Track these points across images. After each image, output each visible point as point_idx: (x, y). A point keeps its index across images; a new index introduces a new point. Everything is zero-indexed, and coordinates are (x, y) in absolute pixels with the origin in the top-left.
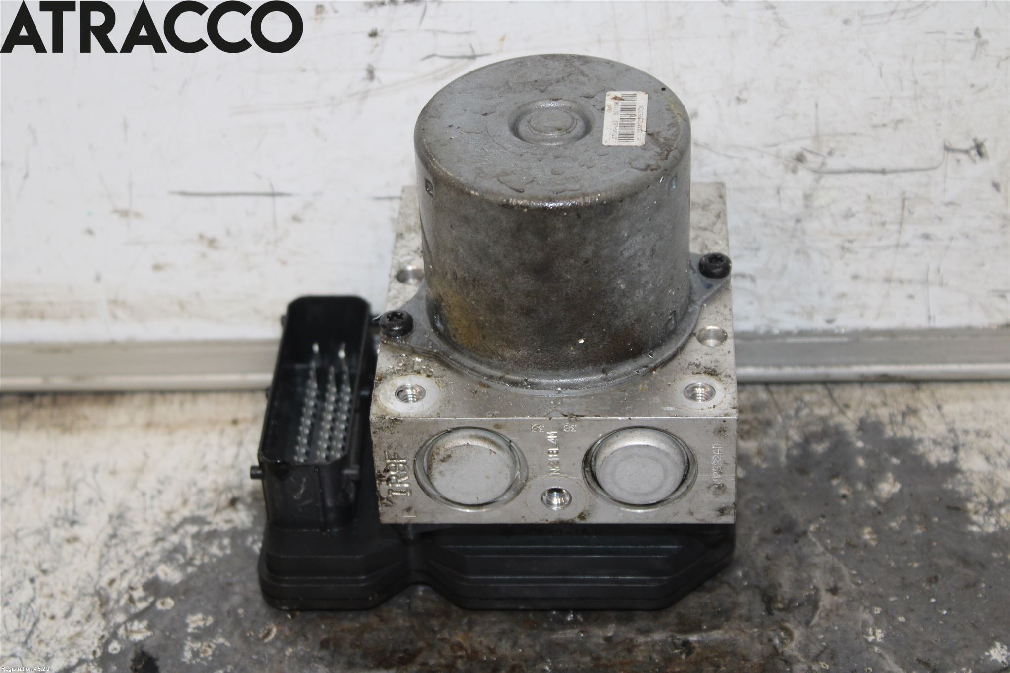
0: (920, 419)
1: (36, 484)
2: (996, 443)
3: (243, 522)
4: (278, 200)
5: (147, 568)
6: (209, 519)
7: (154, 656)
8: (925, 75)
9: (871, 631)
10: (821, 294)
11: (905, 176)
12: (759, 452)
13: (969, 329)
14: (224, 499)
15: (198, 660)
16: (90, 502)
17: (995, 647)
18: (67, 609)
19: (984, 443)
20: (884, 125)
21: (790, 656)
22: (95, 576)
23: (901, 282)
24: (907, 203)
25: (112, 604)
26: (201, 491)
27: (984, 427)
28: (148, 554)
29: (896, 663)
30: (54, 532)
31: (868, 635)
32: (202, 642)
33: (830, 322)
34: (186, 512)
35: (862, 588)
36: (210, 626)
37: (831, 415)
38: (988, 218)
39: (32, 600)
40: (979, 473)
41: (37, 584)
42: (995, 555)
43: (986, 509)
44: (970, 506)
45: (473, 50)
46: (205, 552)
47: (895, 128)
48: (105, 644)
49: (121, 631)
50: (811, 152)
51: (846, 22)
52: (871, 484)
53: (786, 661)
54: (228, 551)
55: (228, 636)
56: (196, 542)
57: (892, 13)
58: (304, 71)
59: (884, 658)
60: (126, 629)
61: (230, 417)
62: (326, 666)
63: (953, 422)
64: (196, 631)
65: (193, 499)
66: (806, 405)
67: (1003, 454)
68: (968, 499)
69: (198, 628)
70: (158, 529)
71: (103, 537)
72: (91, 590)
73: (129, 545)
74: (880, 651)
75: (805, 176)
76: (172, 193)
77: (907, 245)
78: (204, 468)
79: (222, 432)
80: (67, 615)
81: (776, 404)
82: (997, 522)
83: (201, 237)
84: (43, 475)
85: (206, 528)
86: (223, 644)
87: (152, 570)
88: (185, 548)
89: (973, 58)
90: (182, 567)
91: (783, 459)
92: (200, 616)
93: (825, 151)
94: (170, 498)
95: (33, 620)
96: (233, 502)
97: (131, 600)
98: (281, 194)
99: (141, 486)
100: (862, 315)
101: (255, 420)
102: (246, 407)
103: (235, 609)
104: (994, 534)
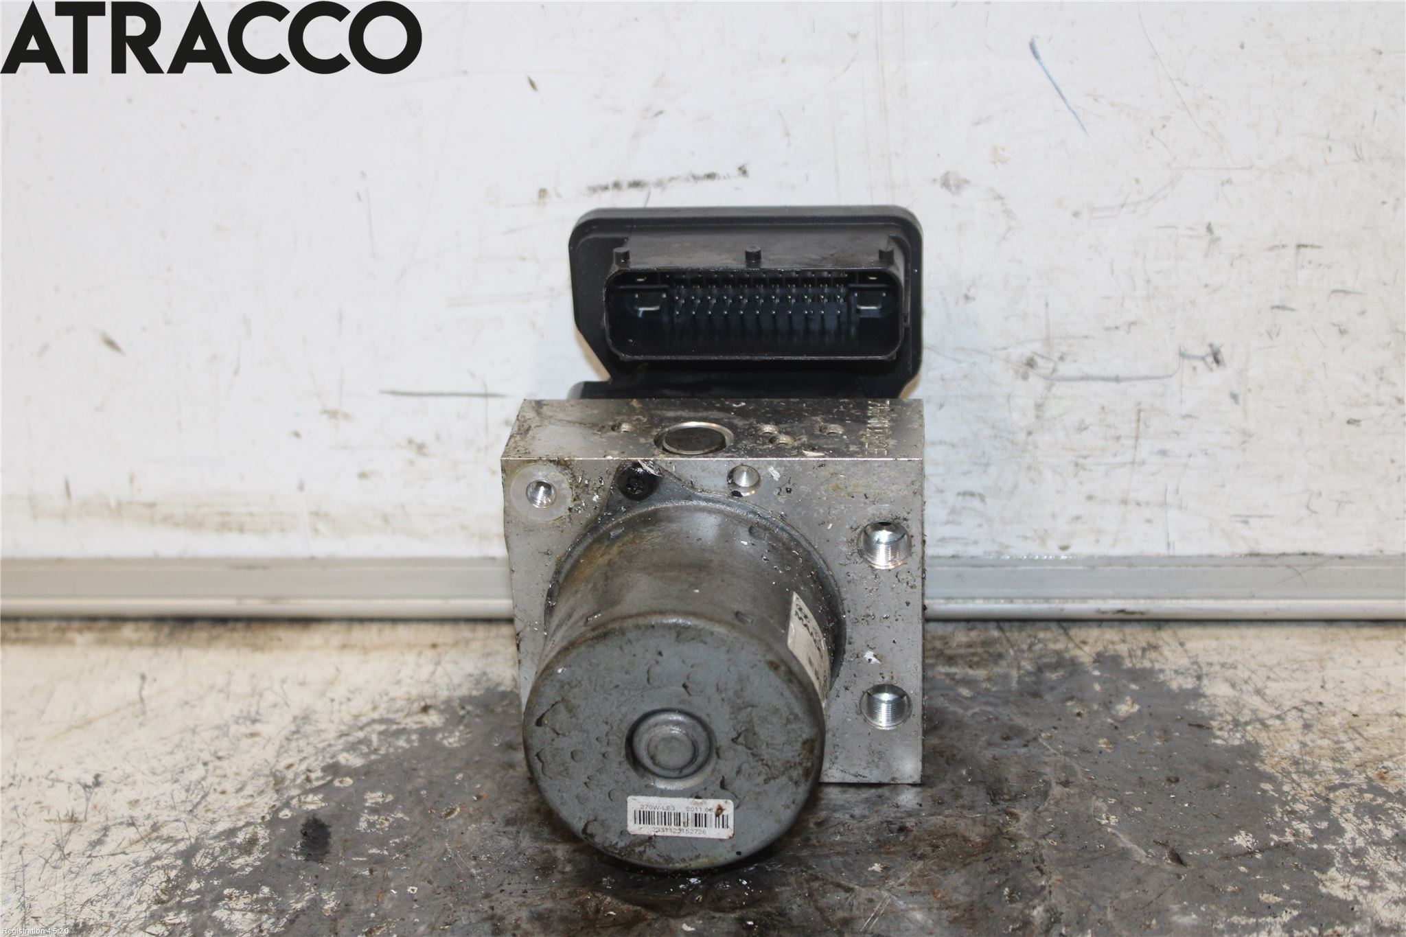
0: (1161, 654)
1: (221, 691)
2: (1242, 673)
3: (434, 723)
4: (491, 401)
5: (328, 755)
6: (398, 720)
7: (326, 823)
8: (1158, 273)
9: (1104, 816)
10: (1054, 516)
11: (1140, 384)
12: (989, 679)
13: (1211, 556)
14: (416, 706)
15: (374, 829)
16: (275, 705)
17: (1239, 833)
18: (239, 786)
19: (1229, 673)
20: (1117, 328)
21: (1015, 835)
22: (273, 761)
23: (1138, 504)
24: (1142, 414)
25: (287, 783)
26: (393, 699)
27: (1230, 660)
28: (330, 745)
29: (1131, 840)
30: (234, 729)
31: (1101, 817)
32: (379, 816)
33: (1064, 548)
34: (376, 715)
35: (1095, 782)
36: (389, 802)
37: (1067, 649)
38: (1228, 432)
39: (204, 779)
40: (1223, 697)
41: (211, 767)
42: (1241, 763)
43: (1231, 727)
44: (1214, 723)
46: (391, 744)
47: (1128, 332)
48: (275, 811)
49: (294, 802)
51: (1076, 214)
52: (1107, 705)
53: (1010, 840)
54: (416, 744)
55: (407, 812)
56: (382, 737)
57: (1122, 206)
58: (524, 259)
59: (1117, 837)
60: (300, 800)
61: (429, 642)
62: (510, 839)
63: (1197, 656)
64: (374, 805)
65: (383, 705)
66: (1040, 641)
67: (1250, 682)
68: (1212, 718)
69: (377, 803)
70: (343, 728)
71: (285, 733)
72: (267, 771)
73: (312, 739)
74: (1114, 831)
75: (1036, 383)
76: (383, 392)
77: (1143, 463)
78: (398, 682)
79: (420, 653)
80: (239, 791)
81: (1008, 640)
82: (1243, 737)
83: (410, 442)
84: (229, 684)
85: (395, 727)
86: (402, 818)
87: (333, 756)
88: (370, 741)
89: (1206, 255)
90: (365, 755)
91: (1014, 685)
92: (380, 794)
93: (1056, 355)
94: (360, 705)
95: (202, 794)
96: (425, 709)
97: (308, 780)
98: (494, 395)
99: (330, 695)
100: (1097, 541)
101: (456, 644)
102: (445, 634)
103: (418, 790)
104: (1240, 747)
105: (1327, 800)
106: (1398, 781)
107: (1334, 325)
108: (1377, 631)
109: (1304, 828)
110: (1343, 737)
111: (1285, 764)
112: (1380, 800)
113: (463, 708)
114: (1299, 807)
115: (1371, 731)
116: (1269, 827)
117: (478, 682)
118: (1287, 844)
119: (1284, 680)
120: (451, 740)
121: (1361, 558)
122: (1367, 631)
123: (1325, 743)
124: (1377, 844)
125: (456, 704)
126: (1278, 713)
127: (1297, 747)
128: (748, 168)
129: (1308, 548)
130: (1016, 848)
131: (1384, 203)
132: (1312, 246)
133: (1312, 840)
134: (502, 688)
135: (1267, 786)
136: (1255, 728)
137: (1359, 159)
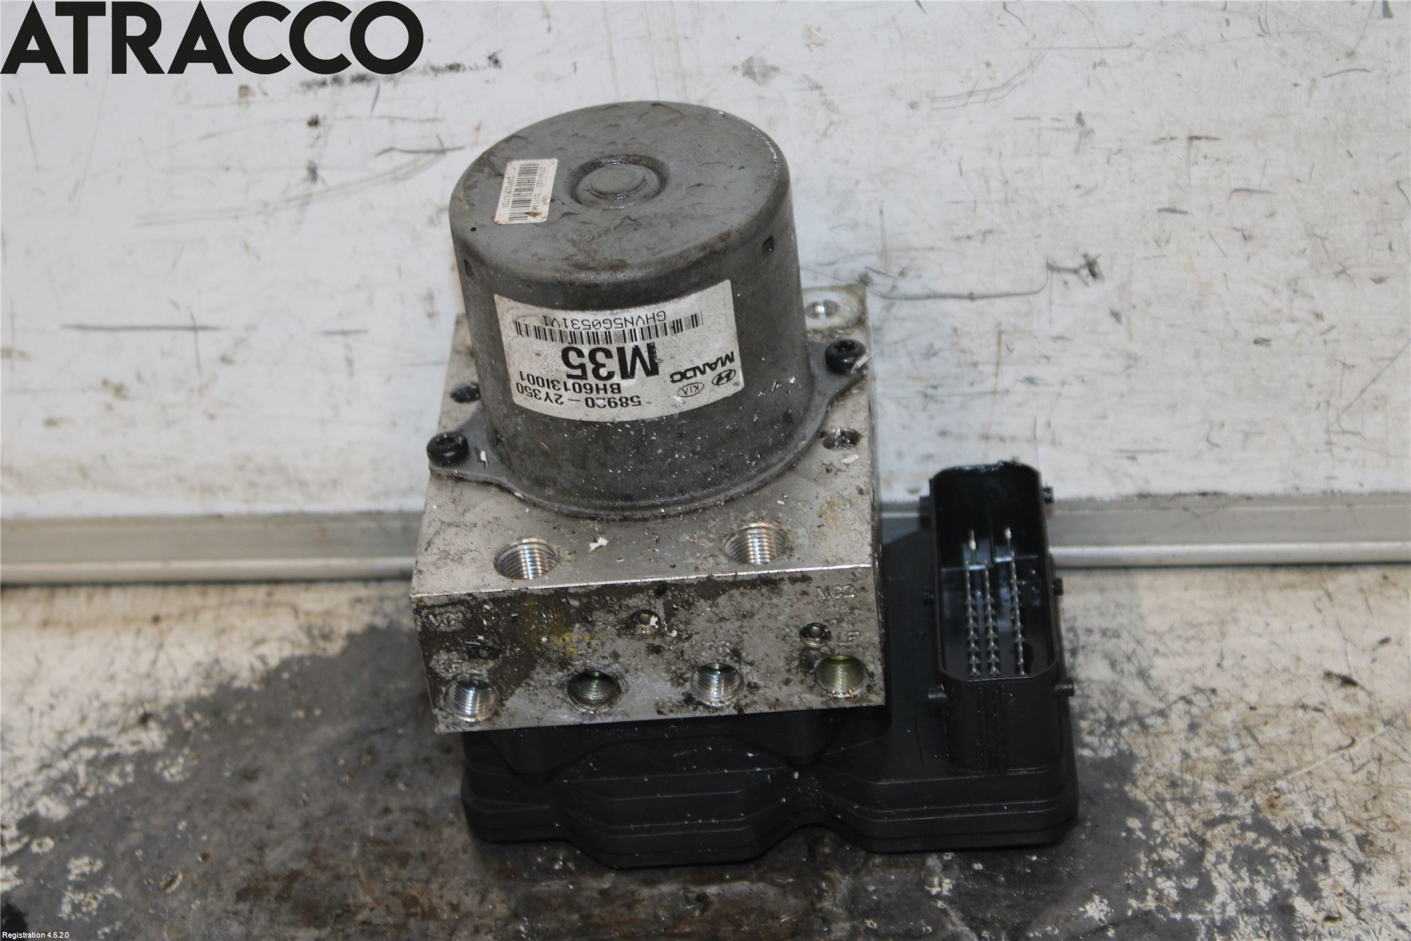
2: (1126, 645)
3: (153, 744)
4: (202, 335)
5: (25, 802)
6: (111, 740)
7: (22, 910)
8: (1016, 173)
9: (936, 881)
10: (900, 455)
11: (1000, 302)
13: (1091, 500)
14: (133, 716)
15: (79, 915)
17: (1092, 900)
19: (1110, 644)
20: (969, 237)
21: (829, 913)
23: (1002, 439)
24: (1004, 337)
26: (105, 706)
27: (1113, 625)
28: (28, 784)
29: (963, 919)
31: (932, 886)
32: (86, 892)
33: (914, 490)
34: (83, 733)
36: (98, 872)
38: (1108, 356)
40: (1100, 682)
42: (1108, 786)
43: (1104, 728)
44: (1084, 724)
45: (441, 143)
46: (101, 780)
47: (983, 242)
50: (878, 272)
51: (913, 105)
53: (824, 919)
54: (130, 780)
55: (119, 885)
56: (91, 770)
57: (970, 94)
58: (227, 169)
59: (948, 915)
61: (150, 613)
62: (241, 923)
63: (1075, 618)
64: (79, 878)
65: (93, 716)
67: (1134, 658)
68: (1082, 716)
69: (83, 875)
70: (45, 753)
74: (945, 906)
76: (67, 327)
77: (1007, 392)
78: (112, 678)
79: (139, 631)
82: (1116, 744)
83: (105, 383)
85: (106, 752)
86: (113, 895)
87: (31, 803)
88: (76, 776)
89: (1077, 151)
90: (70, 800)
92: (86, 860)
93: (895, 271)
94: (65, 715)
96: (144, 720)
98: (205, 328)
99: (30, 700)
101: (182, 616)
102: (172, 601)
103: (132, 850)
104: (1110, 759)
105: (1203, 843)
106: (1290, 812)
107: (1236, 229)
108: (1295, 577)
109: (1168, 886)
110: (1233, 743)
111: (1160, 787)
112: (1264, 842)
113: (189, 716)
114: (1169, 854)
115: (1269, 733)
116: (1129, 887)
117: (208, 675)
118: (1148, 913)
119: (1175, 654)
120: (173, 770)
121: (1272, 499)
122: (1282, 576)
123: (1211, 752)
124: (1249, 911)
125: (180, 711)
126: (1161, 706)
127: (1177, 759)
128: (500, 57)
129: (1209, 486)
130: (829, 932)
131: (1296, 85)
132: (1207, 138)
133: (1177, 906)
134: (237, 684)
135: (1134, 823)
136: (1132, 730)
137: (1264, 33)
